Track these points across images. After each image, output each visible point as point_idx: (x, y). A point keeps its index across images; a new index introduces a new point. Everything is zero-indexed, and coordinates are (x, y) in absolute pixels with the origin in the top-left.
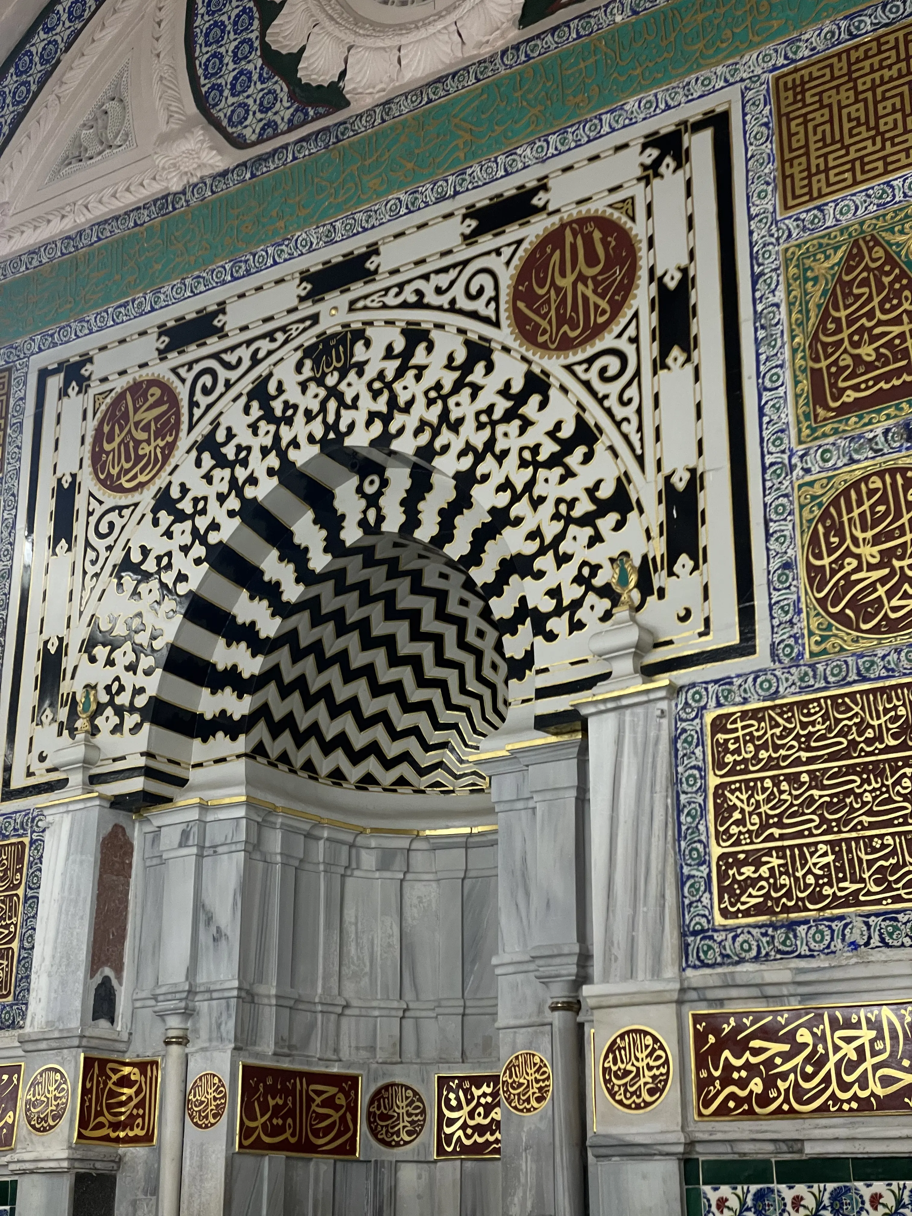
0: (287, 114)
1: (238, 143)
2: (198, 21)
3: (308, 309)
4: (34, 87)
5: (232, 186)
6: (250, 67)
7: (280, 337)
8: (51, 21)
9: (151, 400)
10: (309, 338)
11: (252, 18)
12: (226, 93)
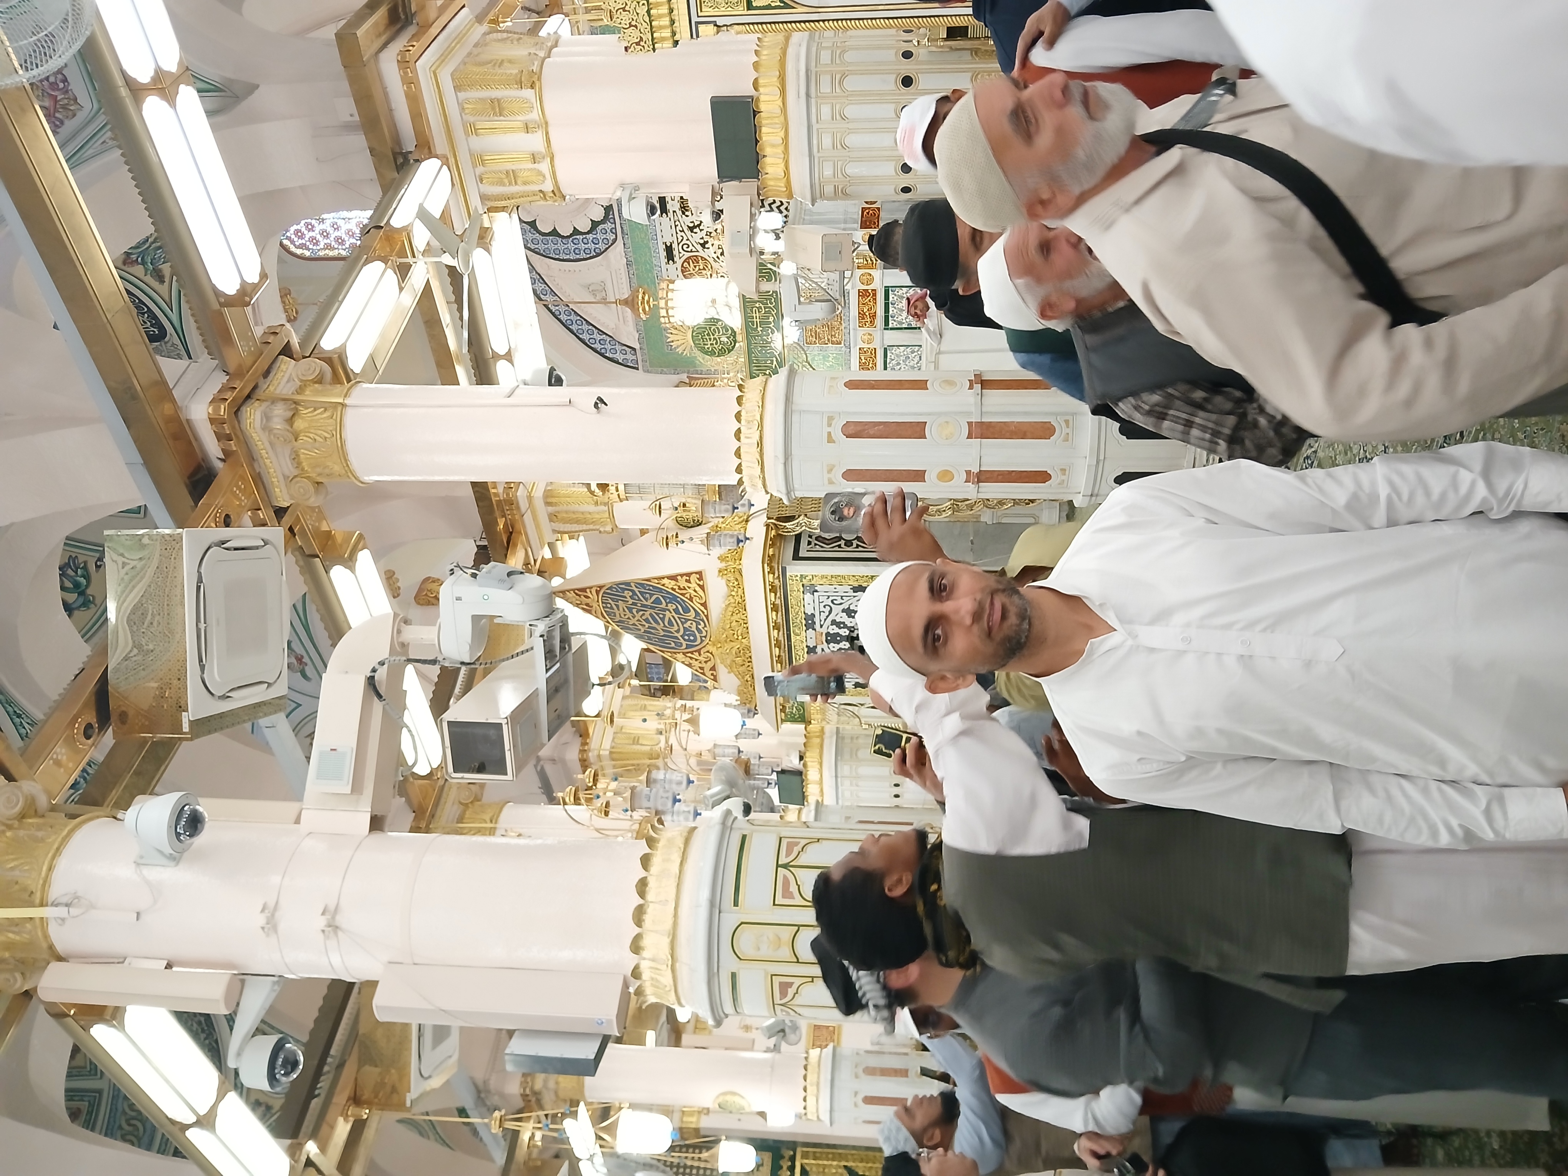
0: (609, 224)
1: (615, 241)
2: (572, 258)
3: (671, 214)
4: (579, 318)
5: (629, 242)
6: (591, 238)
7: (677, 223)
8: (557, 313)
9: (688, 266)
10: (679, 213)
11: (576, 239)
12: (597, 246)
